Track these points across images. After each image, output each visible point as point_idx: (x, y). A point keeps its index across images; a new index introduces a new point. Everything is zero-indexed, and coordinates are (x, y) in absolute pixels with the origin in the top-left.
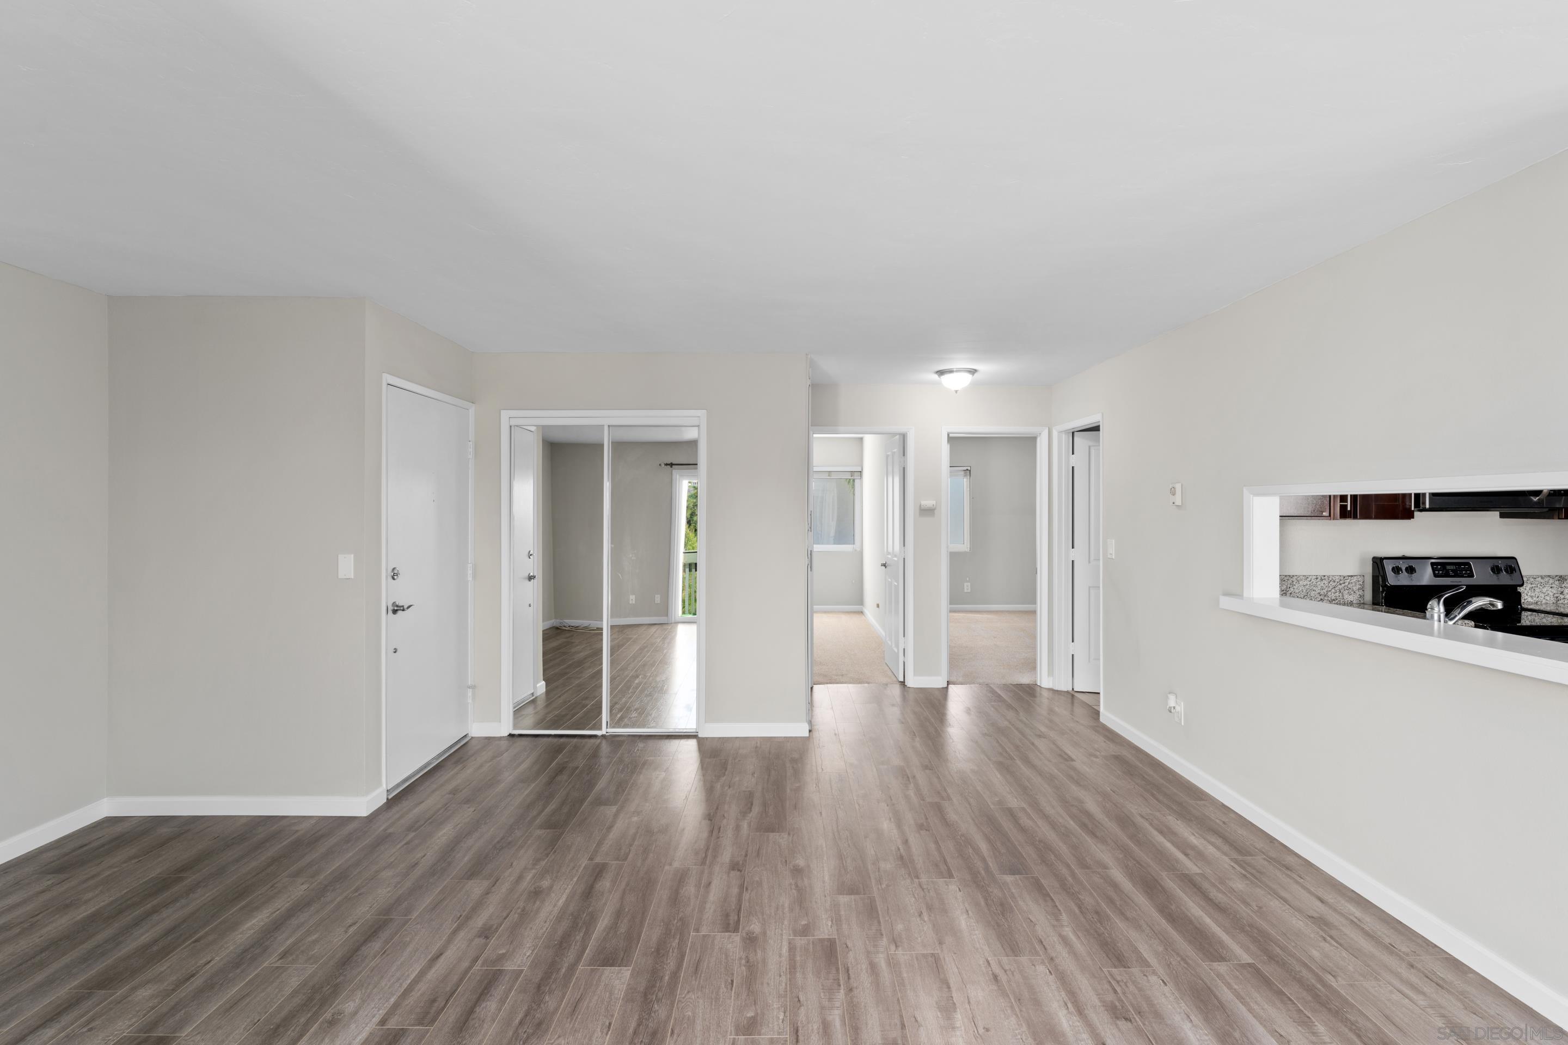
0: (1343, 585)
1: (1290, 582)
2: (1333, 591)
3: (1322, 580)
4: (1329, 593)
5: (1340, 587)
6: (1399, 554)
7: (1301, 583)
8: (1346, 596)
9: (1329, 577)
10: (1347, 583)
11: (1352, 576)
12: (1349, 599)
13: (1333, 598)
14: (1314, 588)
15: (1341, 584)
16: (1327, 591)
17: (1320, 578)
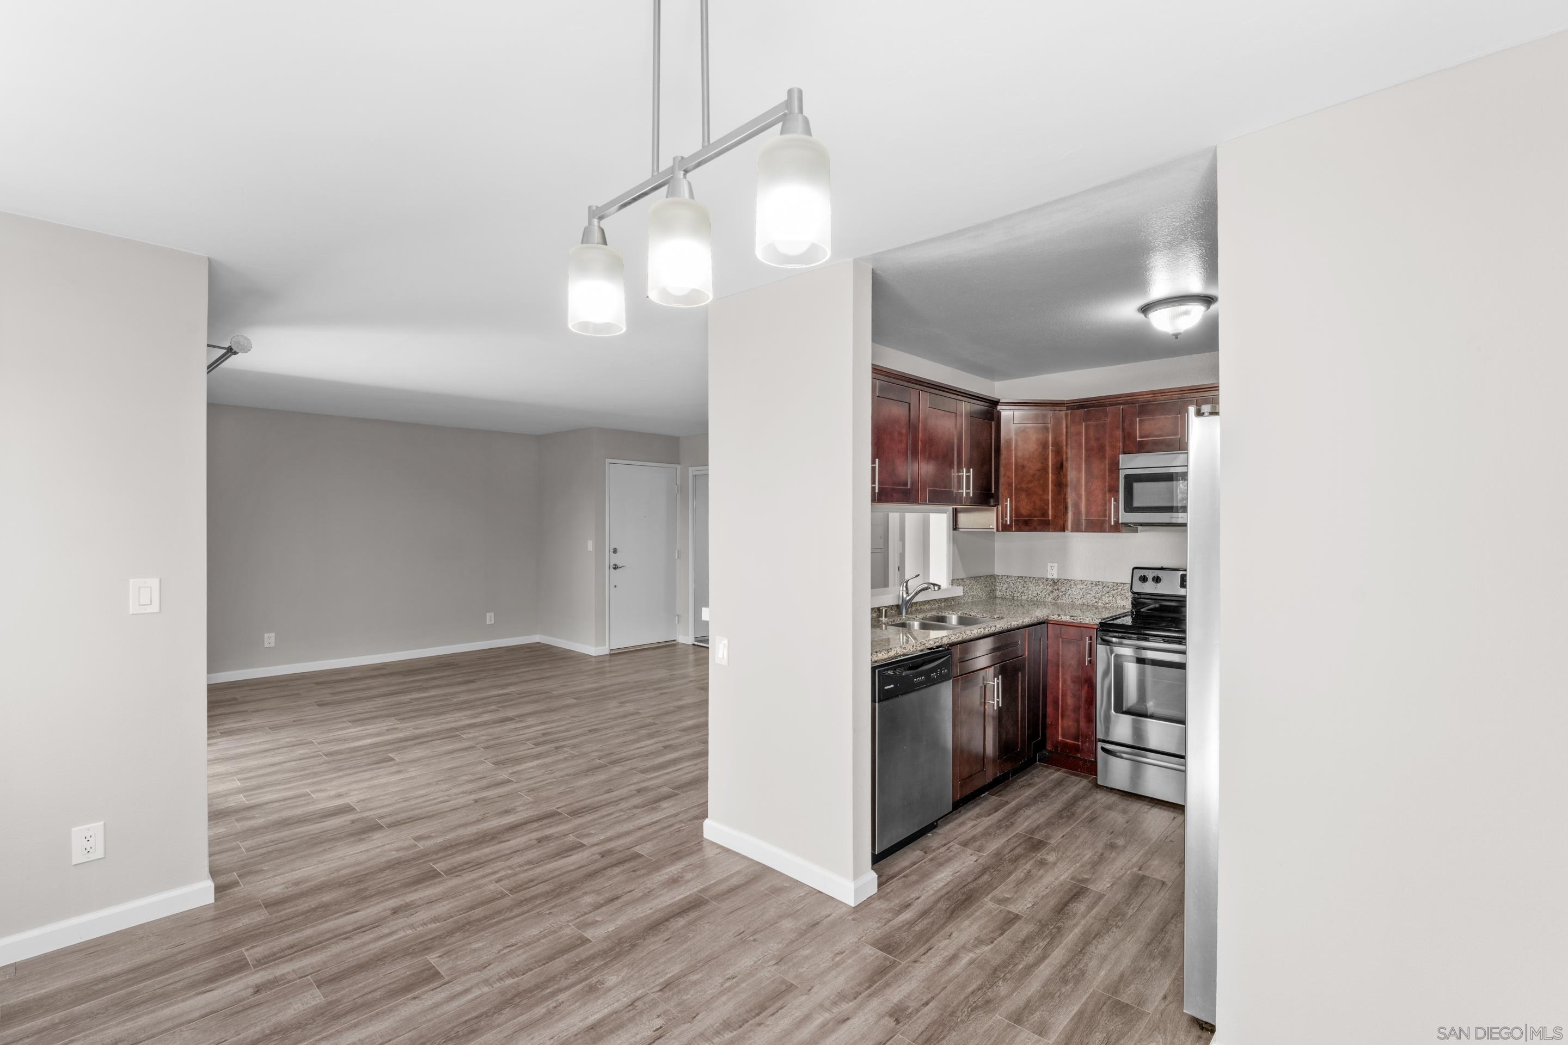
0: (1116, 591)
1: (1068, 585)
2: (1107, 595)
3: (1096, 585)
4: (1104, 597)
5: (1114, 592)
6: (1159, 566)
7: (1078, 586)
8: (1119, 601)
9: (1103, 583)
10: (1120, 590)
11: (1124, 584)
12: (1122, 604)
13: (1107, 601)
14: (1090, 592)
15: (1114, 590)
16: (1101, 595)
17: (1094, 583)
